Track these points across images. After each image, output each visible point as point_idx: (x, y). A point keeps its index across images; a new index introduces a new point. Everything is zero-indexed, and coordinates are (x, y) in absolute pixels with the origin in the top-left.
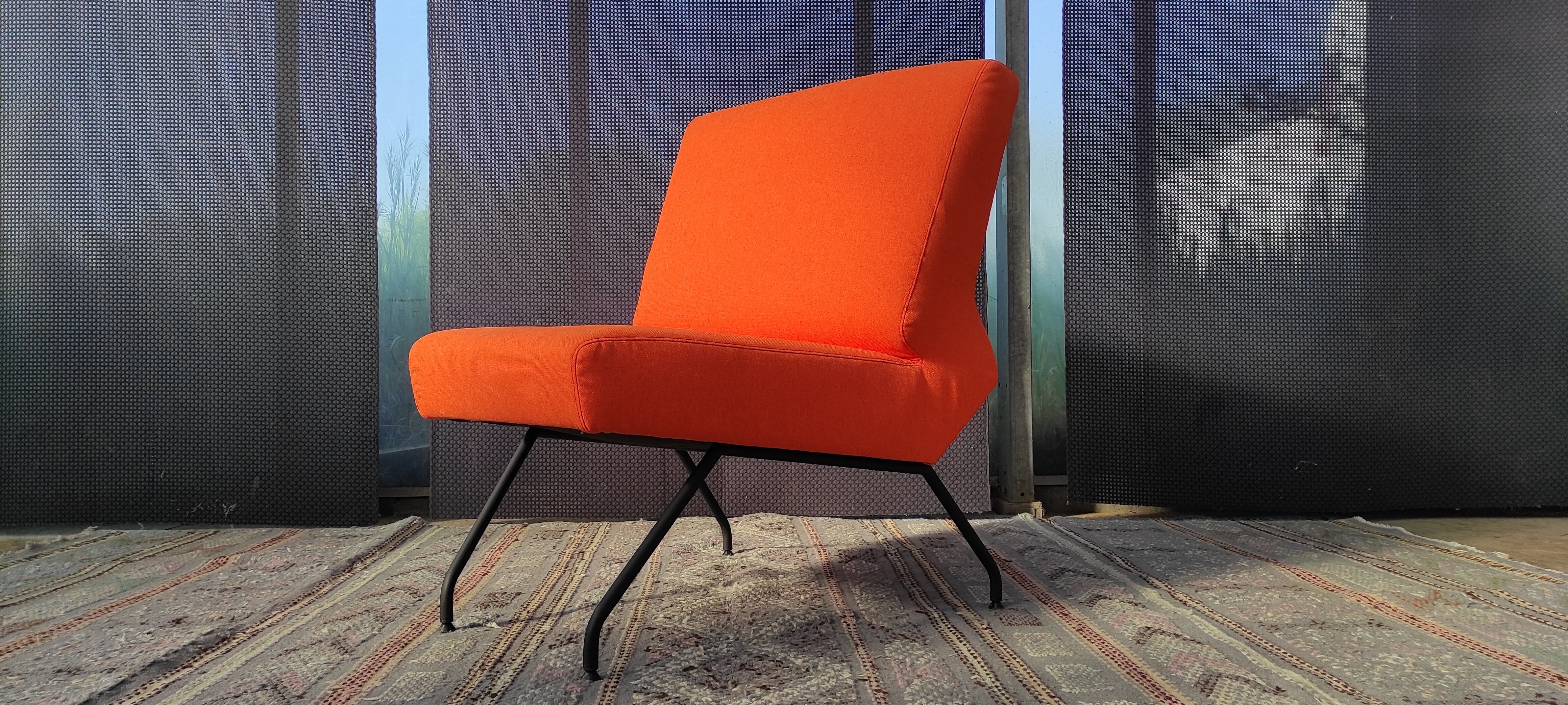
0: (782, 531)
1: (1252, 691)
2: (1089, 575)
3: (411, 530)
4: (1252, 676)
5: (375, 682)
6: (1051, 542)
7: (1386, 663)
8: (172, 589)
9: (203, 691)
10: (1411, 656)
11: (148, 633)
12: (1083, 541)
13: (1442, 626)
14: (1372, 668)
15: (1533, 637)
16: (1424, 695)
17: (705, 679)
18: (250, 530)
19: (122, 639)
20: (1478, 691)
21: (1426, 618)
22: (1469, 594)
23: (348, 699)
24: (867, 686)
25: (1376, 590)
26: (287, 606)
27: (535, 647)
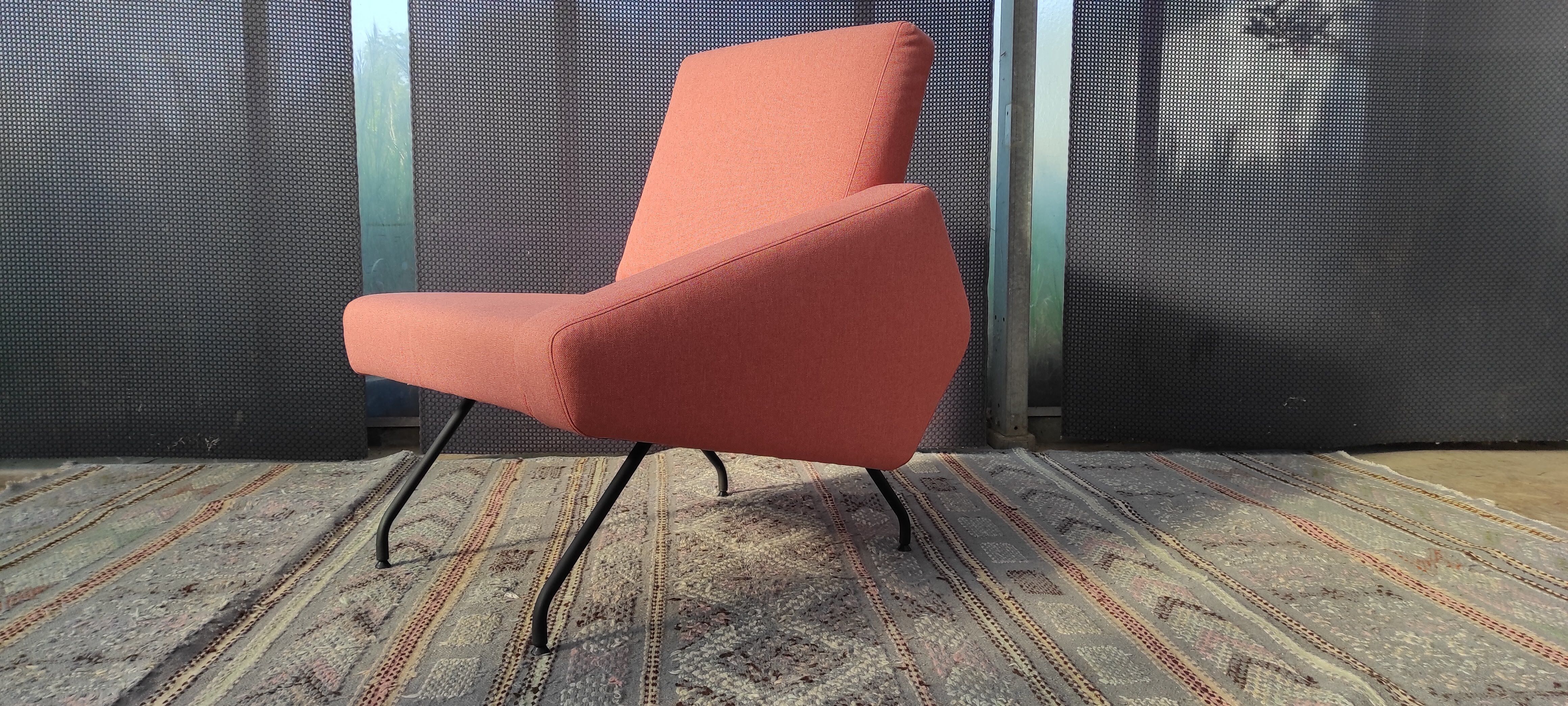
0: (782, 471)
1: (1284, 682)
2: (1098, 528)
3: (405, 467)
4: (1280, 663)
5: (408, 673)
6: (1051, 484)
7: (1405, 644)
8: (173, 543)
9: (234, 685)
10: (1427, 634)
11: (162, 607)
12: (1081, 482)
13: (1448, 594)
14: (1393, 650)
15: (1538, 609)
16: (1449, 686)
17: (745, 668)
18: (237, 464)
19: (136, 614)
20: (1499, 679)
21: (1431, 584)
22: (1468, 554)
23: (387, 696)
24: (908, 676)
25: (1376, 548)
26: (297, 566)
27: (563, 624)
